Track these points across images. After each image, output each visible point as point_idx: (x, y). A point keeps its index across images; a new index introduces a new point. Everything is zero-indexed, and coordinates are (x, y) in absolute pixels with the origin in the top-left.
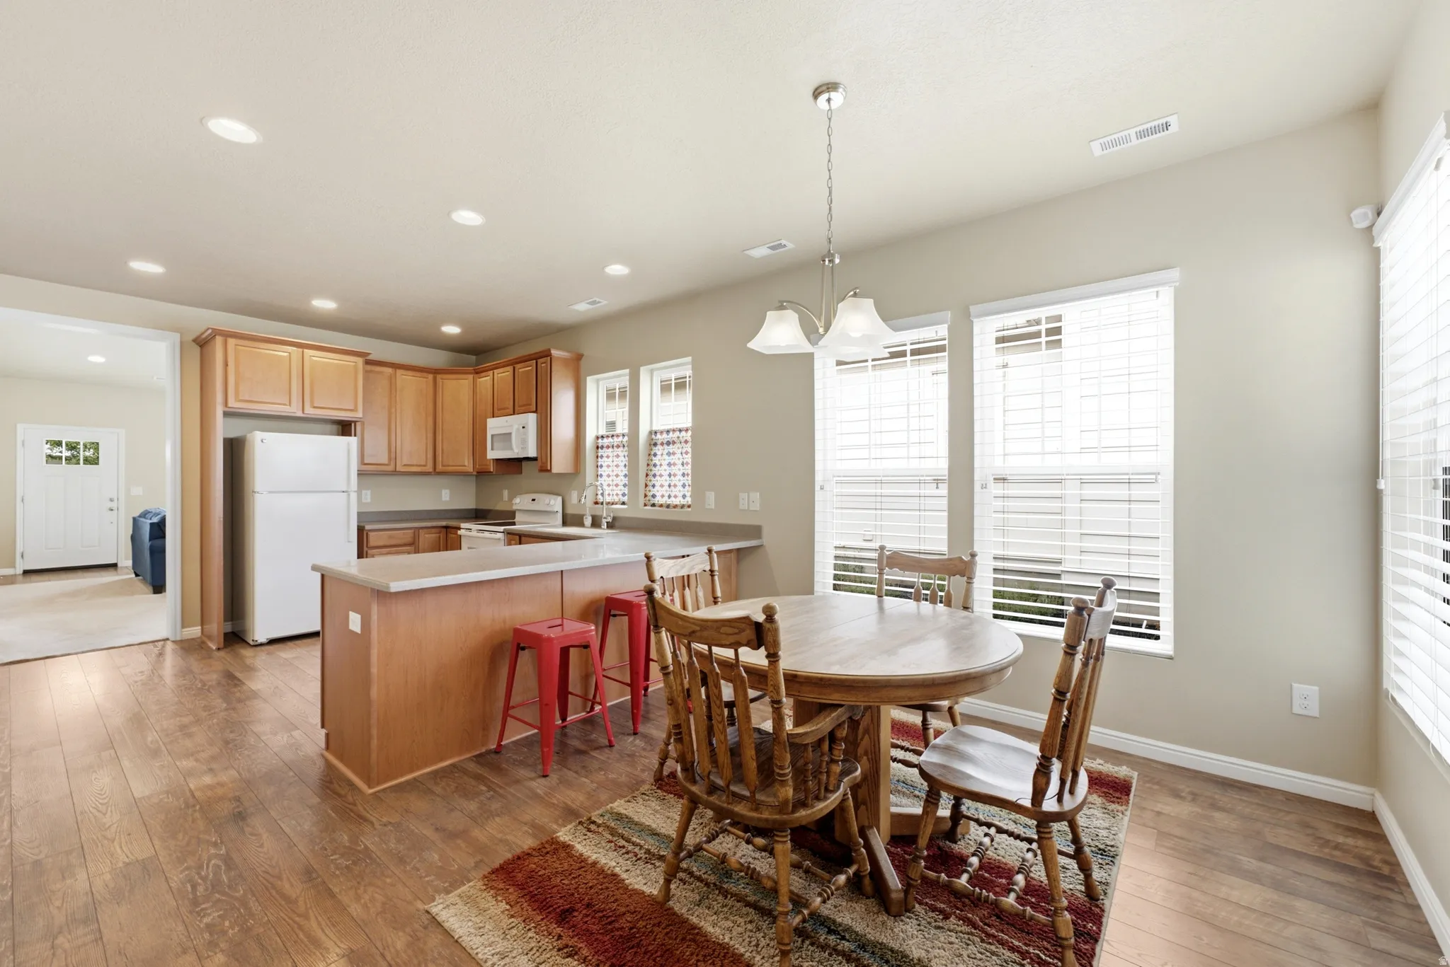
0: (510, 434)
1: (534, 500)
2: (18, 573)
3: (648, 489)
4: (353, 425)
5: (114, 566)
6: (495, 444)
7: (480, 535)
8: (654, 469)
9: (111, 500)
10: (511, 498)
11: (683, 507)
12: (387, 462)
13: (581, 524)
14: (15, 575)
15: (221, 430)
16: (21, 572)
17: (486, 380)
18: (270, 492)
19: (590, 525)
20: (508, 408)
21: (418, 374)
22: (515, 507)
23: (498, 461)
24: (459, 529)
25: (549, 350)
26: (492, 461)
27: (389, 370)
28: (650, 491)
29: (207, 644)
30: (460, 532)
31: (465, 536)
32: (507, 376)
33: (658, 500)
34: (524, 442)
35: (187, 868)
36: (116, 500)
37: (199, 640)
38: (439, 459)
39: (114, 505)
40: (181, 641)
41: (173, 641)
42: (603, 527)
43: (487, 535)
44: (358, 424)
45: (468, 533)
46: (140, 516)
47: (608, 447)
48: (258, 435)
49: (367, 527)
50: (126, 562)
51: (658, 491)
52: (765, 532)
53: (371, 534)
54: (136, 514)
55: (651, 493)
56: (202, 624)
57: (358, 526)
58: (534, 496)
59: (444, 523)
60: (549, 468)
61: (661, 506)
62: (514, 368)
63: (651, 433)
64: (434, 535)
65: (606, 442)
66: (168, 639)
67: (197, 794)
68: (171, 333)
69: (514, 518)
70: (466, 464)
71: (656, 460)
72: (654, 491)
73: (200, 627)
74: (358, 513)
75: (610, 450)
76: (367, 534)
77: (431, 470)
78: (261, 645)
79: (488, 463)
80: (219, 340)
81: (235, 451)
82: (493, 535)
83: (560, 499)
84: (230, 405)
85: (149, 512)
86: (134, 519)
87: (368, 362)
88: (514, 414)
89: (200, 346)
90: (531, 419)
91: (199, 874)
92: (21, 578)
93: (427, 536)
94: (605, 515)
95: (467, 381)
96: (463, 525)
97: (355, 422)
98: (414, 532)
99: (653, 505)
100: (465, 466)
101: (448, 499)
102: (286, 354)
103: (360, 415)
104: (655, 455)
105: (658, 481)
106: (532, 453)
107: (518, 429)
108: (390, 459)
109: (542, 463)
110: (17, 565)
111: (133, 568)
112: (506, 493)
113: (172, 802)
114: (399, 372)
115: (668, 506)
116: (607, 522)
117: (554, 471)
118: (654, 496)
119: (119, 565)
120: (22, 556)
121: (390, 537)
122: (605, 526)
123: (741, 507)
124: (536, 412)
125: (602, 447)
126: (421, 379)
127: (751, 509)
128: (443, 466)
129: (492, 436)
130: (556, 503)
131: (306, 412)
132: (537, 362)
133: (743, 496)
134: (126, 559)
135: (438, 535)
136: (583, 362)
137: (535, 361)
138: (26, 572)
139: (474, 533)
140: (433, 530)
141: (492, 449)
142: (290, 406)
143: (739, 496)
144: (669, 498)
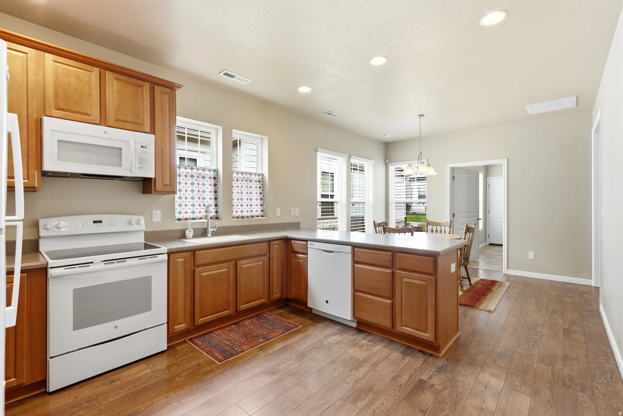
7: (115, 265)
19: (191, 237)
35: (531, 351)
42: (209, 235)
47: (186, 176)
67: (504, 377)
75: (189, 178)
91: (529, 348)
94: (209, 227)
113: (517, 381)
116: (211, 232)
123: (292, 215)
125: (179, 175)
127: (296, 215)
133: (293, 209)
143: (291, 210)
144: (242, 213)
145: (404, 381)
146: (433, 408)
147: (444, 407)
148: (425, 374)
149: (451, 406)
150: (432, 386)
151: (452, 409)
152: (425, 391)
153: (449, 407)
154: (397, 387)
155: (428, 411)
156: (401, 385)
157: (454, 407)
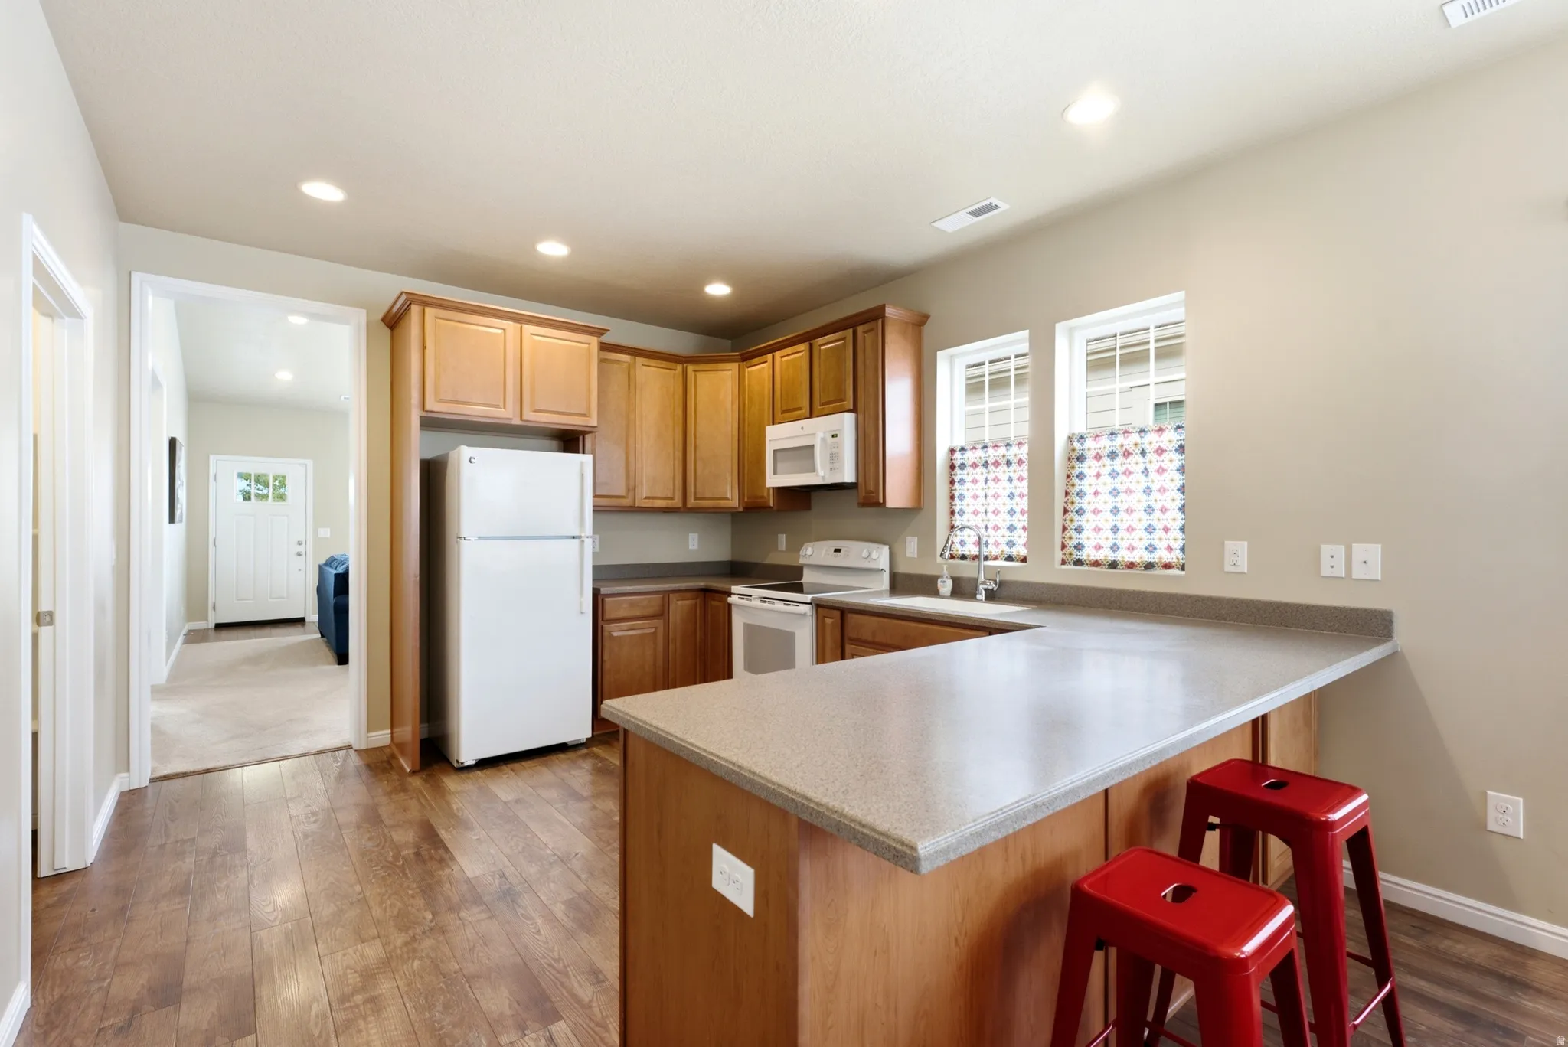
0: (812, 447)
1: (837, 550)
2: (210, 627)
3: (1067, 534)
4: (581, 438)
5: (301, 621)
6: (779, 465)
7: (767, 605)
8: (1077, 499)
9: (299, 543)
10: (795, 547)
11: (1149, 566)
12: (623, 494)
13: (934, 593)
14: (208, 629)
15: (418, 446)
16: (214, 625)
17: (763, 368)
18: (480, 538)
19: (949, 594)
20: (800, 409)
21: (664, 364)
22: (802, 561)
23: (782, 492)
24: (729, 594)
25: (883, 307)
26: (771, 491)
27: (626, 358)
28: (1070, 538)
29: (399, 761)
30: (731, 600)
31: (738, 606)
32: (801, 357)
33: (1089, 553)
34: (834, 458)
36: (304, 544)
37: (388, 751)
38: (691, 489)
39: (301, 549)
40: (367, 751)
41: (356, 750)
42: (979, 597)
43: (779, 605)
44: (588, 438)
45: (744, 602)
46: (326, 564)
47: (975, 465)
48: (466, 451)
49: (603, 591)
50: (313, 617)
51: (1088, 539)
52: (1400, 627)
53: (607, 599)
54: (323, 561)
55: (1074, 542)
56: (392, 727)
57: (593, 589)
58: (838, 544)
59: (701, 584)
60: (881, 501)
61: (1096, 564)
62: (811, 346)
63: (1070, 439)
64: (688, 602)
65: (970, 456)
66: (350, 747)
68: (356, 309)
69: (801, 578)
70: (729, 496)
71: (1084, 485)
72: (1083, 538)
73: (389, 731)
74: (594, 567)
75: (981, 469)
76: (603, 600)
77: (680, 505)
78: (469, 768)
79: (765, 494)
80: (415, 309)
81: (433, 476)
82: (791, 608)
83: (886, 549)
84: (428, 407)
85: (336, 559)
86: (320, 567)
87: (605, 347)
88: (811, 417)
89: (390, 328)
90: (846, 422)
92: (212, 633)
93: (679, 602)
94: (982, 578)
95: (730, 372)
96: (735, 589)
97: (584, 433)
98: (663, 598)
99: (1078, 562)
100: (727, 499)
101: (696, 547)
102: (500, 331)
103: (593, 421)
104: (1081, 476)
105: (1088, 521)
106: (848, 476)
107: (823, 440)
108: (628, 490)
109: (869, 492)
110: (210, 619)
111: (320, 627)
112: (782, 539)
114: (640, 360)
115: (1113, 565)
116: (986, 590)
117: (890, 504)
118: (1079, 547)
119: (307, 620)
120: (214, 608)
121: (632, 604)
122: (981, 596)
123: (1326, 571)
124: (854, 410)
125: (963, 466)
126: (668, 371)
128: (696, 499)
129: (775, 451)
130: (880, 556)
131: (524, 418)
132: (855, 334)
133: (1333, 551)
134: (313, 614)
135: (693, 602)
136: (926, 328)
137: (851, 330)
138: (219, 627)
139: (755, 603)
140: (688, 595)
141: (775, 472)
142: (504, 408)
143: (1319, 550)
144: (1114, 551)
145: (576, 985)
146: (466, 996)
147: (451, 1014)
148: (572, 1037)
149: (442, 1028)
150: (522, 1029)
151: (436, 1025)
152: (516, 1006)
153: (445, 1023)
154: (565, 967)
155: (467, 985)
156: (567, 975)
157: (436, 1030)
